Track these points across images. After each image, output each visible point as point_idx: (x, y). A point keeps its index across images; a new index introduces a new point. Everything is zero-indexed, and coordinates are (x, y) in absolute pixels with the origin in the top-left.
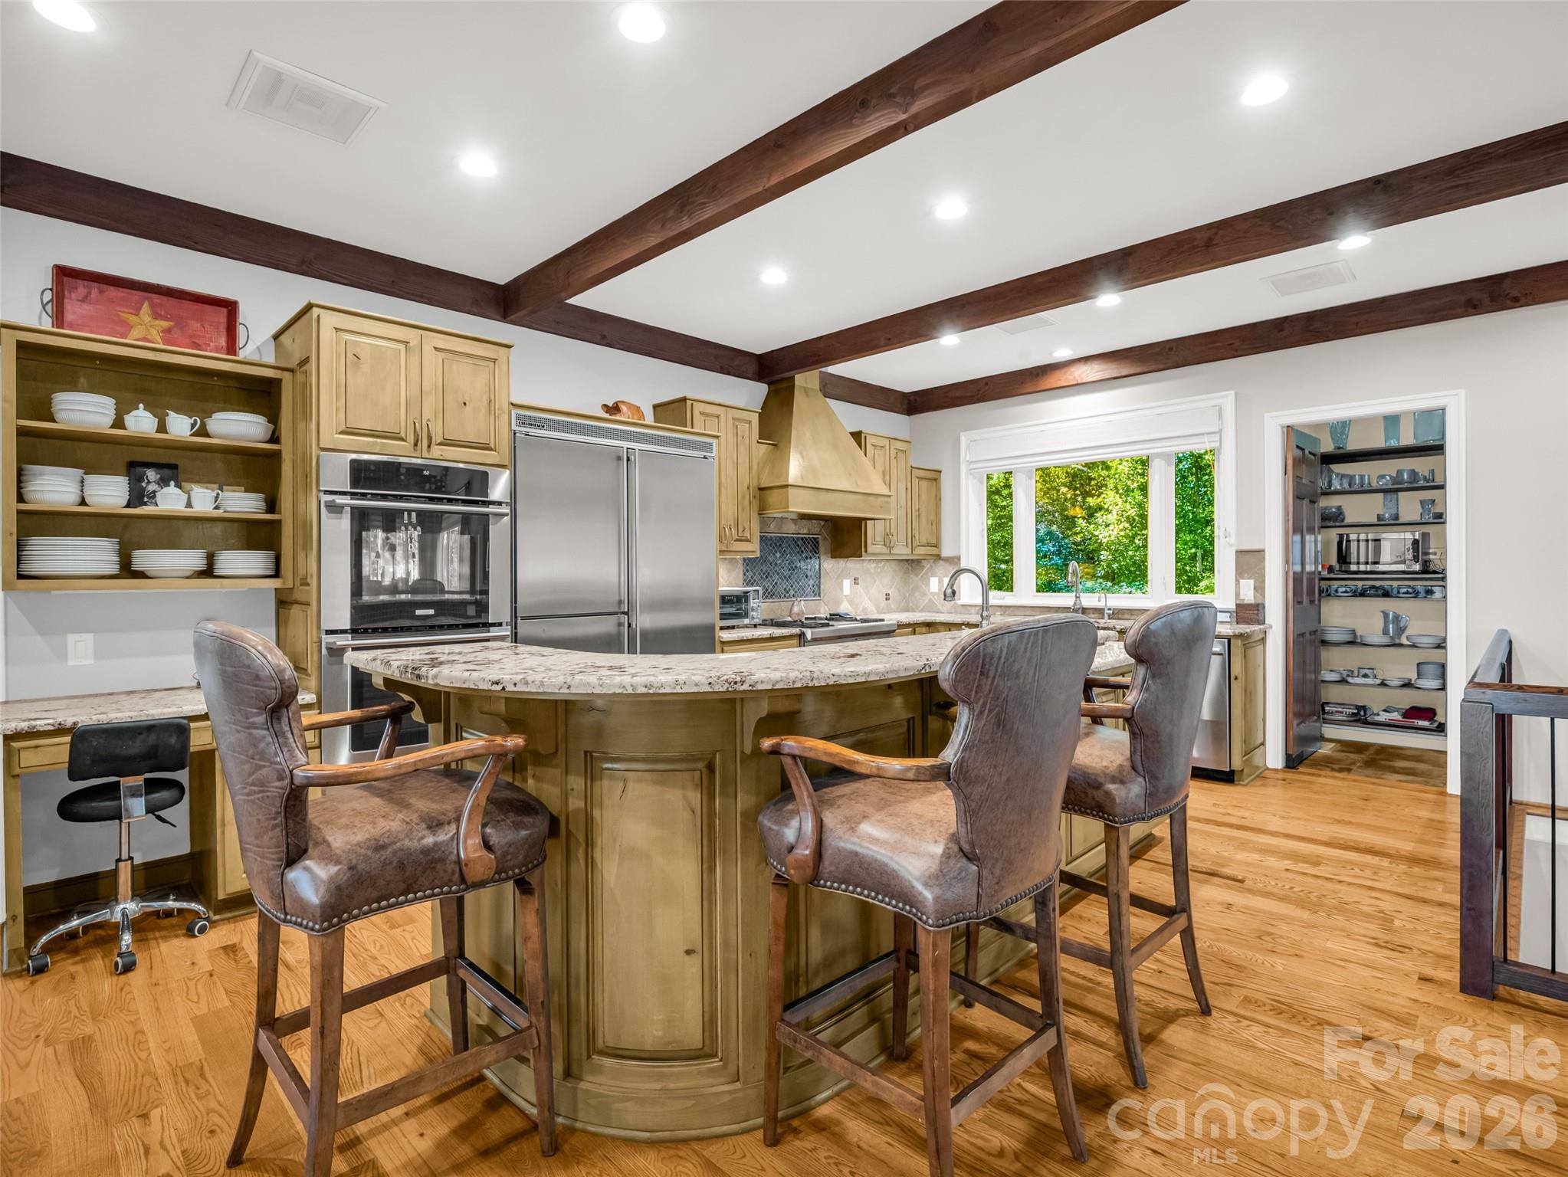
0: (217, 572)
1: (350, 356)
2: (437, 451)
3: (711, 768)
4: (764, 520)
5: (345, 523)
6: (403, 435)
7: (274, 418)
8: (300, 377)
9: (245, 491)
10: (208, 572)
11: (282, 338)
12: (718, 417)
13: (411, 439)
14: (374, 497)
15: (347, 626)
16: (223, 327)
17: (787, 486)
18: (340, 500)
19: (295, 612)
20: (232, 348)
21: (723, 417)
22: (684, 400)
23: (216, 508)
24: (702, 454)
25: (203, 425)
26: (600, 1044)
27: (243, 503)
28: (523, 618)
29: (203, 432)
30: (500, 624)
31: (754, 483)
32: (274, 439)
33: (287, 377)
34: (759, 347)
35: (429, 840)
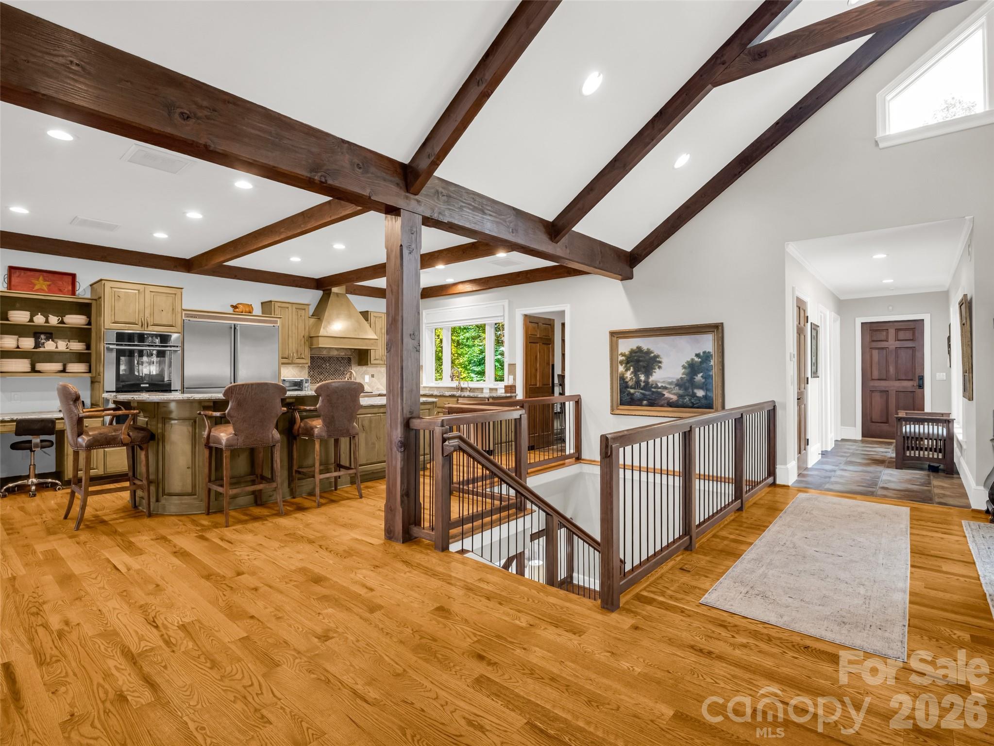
0: (67, 371)
1: (116, 296)
2: (150, 328)
3: (195, 422)
4: (311, 349)
5: (114, 354)
6: (137, 323)
7: (89, 316)
8: (98, 302)
9: (79, 342)
10: (64, 371)
11: (94, 286)
12: (288, 308)
13: (140, 324)
14: (126, 345)
15: (115, 390)
16: (70, 283)
17: (318, 336)
18: (111, 347)
19: (96, 385)
20: (73, 292)
21: (290, 308)
22: (271, 301)
23: (67, 348)
24: (272, 325)
25: (62, 319)
26: (166, 492)
27: (77, 346)
28: (186, 388)
29: (62, 322)
30: (177, 390)
31: (307, 334)
32: (89, 323)
33: (94, 302)
34: (317, 276)
35: (114, 434)
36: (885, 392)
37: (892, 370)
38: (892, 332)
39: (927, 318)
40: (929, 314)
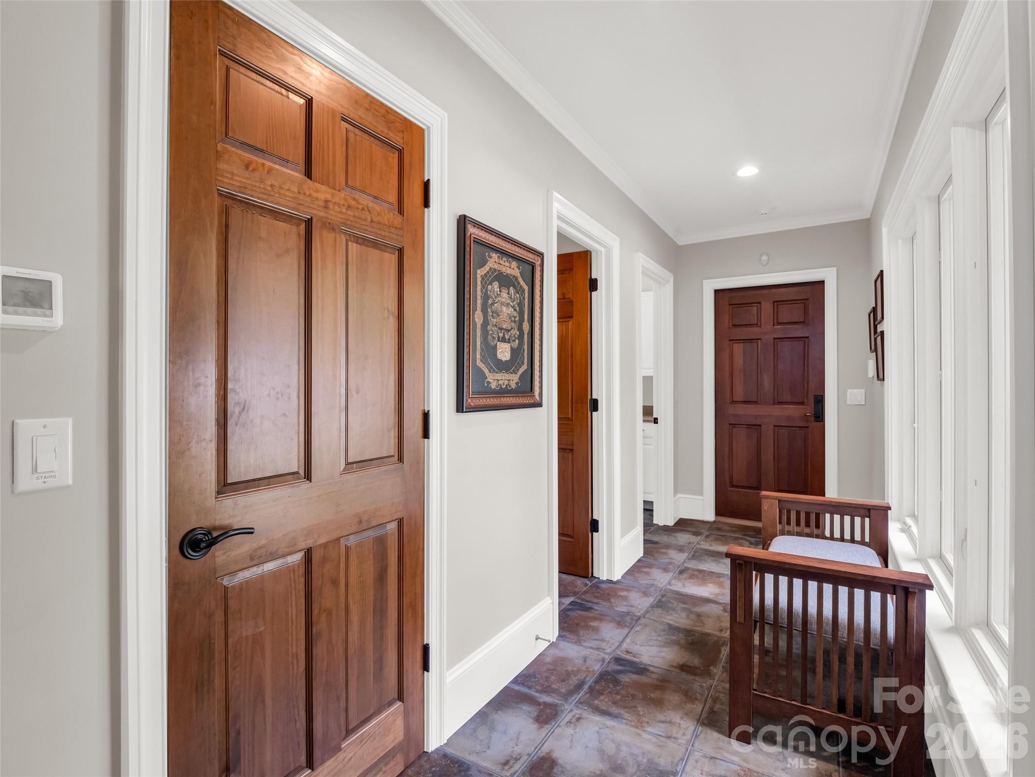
36: (755, 427)
37: (767, 381)
38: (767, 307)
39: (829, 276)
40: (835, 269)
